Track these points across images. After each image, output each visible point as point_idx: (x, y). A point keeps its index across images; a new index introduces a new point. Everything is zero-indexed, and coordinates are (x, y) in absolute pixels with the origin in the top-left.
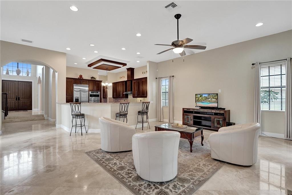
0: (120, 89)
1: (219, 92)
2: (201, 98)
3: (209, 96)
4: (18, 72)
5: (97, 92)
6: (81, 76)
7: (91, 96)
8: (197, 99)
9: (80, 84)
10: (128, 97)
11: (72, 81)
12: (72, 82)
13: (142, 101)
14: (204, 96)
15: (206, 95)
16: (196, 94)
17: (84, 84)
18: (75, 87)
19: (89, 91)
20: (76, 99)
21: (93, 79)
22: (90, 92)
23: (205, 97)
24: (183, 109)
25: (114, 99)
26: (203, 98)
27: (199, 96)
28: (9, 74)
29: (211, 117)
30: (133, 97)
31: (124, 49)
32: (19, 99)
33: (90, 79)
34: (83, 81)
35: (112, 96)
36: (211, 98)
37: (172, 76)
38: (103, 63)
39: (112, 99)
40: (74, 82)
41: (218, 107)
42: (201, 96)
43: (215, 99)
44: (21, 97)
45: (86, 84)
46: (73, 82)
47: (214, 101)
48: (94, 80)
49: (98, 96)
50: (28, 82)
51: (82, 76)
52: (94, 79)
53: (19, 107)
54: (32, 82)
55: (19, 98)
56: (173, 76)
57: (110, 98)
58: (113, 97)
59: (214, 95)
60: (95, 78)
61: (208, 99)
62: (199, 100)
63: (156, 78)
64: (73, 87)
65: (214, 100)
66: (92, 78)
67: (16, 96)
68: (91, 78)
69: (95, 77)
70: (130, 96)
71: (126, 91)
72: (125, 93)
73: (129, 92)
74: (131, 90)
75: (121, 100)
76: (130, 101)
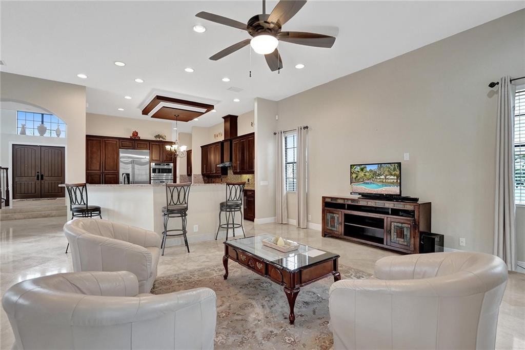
0: (214, 158)
1: (405, 158)
2: (362, 174)
3: (379, 169)
4: (42, 130)
5: (166, 165)
6: (135, 134)
7: (155, 171)
8: (354, 176)
9: (133, 149)
11: (116, 143)
12: (116, 145)
13: (250, 181)
14: (368, 168)
15: (374, 168)
16: (351, 165)
17: (141, 148)
18: (121, 155)
19: (150, 162)
21: (158, 139)
22: (153, 164)
23: (371, 171)
24: (324, 198)
26: (366, 174)
27: (358, 168)
28: (25, 134)
29: (383, 219)
30: (234, 173)
31: (189, 70)
32: (42, 179)
33: (154, 139)
34: (139, 142)
35: (200, 173)
36: (386, 173)
37: (304, 128)
38: (162, 104)
40: (121, 146)
41: (403, 195)
42: (362, 170)
43: (396, 177)
44: (46, 174)
45: (146, 149)
46: (118, 146)
47: (392, 181)
48: (162, 141)
49: (168, 171)
50: (58, 148)
53: (43, 192)
54: (64, 147)
55: (42, 176)
56: (307, 127)
57: (196, 176)
58: (203, 175)
59: (392, 168)
60: (162, 138)
61: (379, 175)
62: (359, 177)
63: (275, 134)
64: (118, 155)
65: (392, 179)
66: (159, 136)
67: (38, 172)
68: (156, 137)
70: (230, 172)
71: (222, 161)
72: (221, 165)
73: (227, 164)
74: (231, 160)
75: (217, 179)
76: (230, 180)
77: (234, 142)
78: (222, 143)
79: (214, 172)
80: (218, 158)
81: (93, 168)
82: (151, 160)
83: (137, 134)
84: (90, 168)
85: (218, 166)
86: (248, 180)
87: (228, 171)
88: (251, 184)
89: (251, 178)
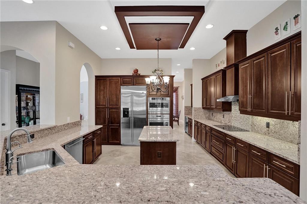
0: (215, 89)
6: (136, 71)
9: (132, 85)
10: (230, 110)
11: (119, 81)
12: (118, 82)
17: (139, 84)
18: (123, 91)
19: (147, 97)
20: (124, 112)
22: (150, 99)
34: (137, 78)
35: (200, 106)
38: (127, 20)
40: (122, 82)
45: (143, 84)
46: (120, 83)
49: (165, 105)
58: (204, 107)
64: (120, 91)
70: (235, 108)
71: (224, 94)
72: (222, 100)
73: (231, 98)
74: (236, 93)
75: (218, 114)
76: (235, 118)
77: (241, 67)
78: (224, 72)
79: (214, 107)
80: (219, 90)
81: (101, 104)
82: (148, 95)
83: (138, 72)
84: (99, 103)
85: (218, 100)
86: (268, 125)
87: (232, 107)
88: (273, 131)
89: (273, 123)
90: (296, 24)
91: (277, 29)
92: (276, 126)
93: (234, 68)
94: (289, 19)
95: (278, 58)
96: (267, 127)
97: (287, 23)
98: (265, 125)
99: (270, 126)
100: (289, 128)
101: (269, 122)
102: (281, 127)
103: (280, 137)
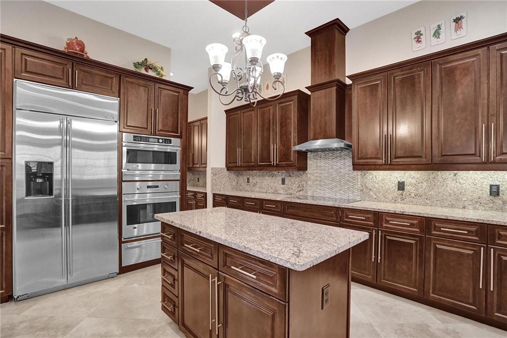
5: (165, 141)
6: (77, 45)
7: (134, 156)
9: (68, 86)
10: (304, 169)
19: (120, 131)
21: (143, 71)
22: (128, 139)
25: (232, 175)
30: (356, 167)
33: (133, 69)
34: (87, 69)
39: (226, 173)
48: (152, 77)
49: (169, 158)
51: (82, 45)
52: (151, 73)
57: (215, 172)
58: (229, 168)
60: (155, 70)
64: (9, 96)
66: (145, 64)
68: (136, 65)
69: (158, 65)
70: (318, 164)
75: (267, 178)
76: (318, 182)
77: (359, 86)
78: (302, 95)
82: (124, 127)
86: (401, 186)
87: (309, 162)
88: (413, 195)
89: (413, 181)
90: (456, 30)
91: (419, 34)
92: (420, 185)
93: (335, 88)
94: (443, 22)
95: (458, 72)
96: (399, 189)
97: (439, 27)
98: (394, 186)
99: (406, 187)
100: (447, 186)
101: (403, 180)
102: (429, 187)
103: (428, 202)
